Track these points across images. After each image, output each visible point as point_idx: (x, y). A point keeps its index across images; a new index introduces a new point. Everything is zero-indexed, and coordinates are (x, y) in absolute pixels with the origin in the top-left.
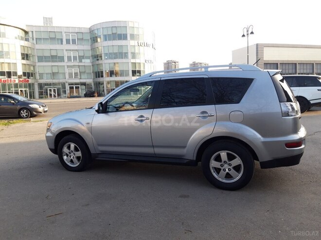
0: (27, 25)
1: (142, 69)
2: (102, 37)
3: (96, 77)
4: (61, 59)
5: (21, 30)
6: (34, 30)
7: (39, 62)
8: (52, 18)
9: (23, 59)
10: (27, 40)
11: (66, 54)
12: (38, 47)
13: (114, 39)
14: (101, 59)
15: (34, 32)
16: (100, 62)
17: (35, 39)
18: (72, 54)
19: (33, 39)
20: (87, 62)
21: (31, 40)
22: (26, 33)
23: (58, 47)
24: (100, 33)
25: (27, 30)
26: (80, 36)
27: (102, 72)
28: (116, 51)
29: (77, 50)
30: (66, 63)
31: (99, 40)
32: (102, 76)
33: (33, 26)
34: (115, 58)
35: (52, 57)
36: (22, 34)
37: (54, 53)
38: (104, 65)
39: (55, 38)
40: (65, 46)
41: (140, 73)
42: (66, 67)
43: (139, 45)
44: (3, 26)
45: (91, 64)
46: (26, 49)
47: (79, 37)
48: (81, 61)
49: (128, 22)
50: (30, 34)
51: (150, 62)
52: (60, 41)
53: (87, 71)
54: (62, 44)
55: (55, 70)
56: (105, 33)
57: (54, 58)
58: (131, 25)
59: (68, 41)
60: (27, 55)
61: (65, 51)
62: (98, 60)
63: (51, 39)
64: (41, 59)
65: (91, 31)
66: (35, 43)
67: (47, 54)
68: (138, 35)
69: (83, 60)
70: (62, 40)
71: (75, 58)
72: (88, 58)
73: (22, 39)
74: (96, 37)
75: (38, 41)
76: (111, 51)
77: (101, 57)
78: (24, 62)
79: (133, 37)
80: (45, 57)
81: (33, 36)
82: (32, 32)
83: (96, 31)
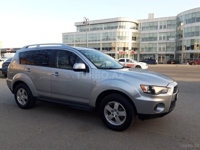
0: (138, 20)
2: (184, 21)
3: (177, 50)
4: (155, 39)
5: (134, 23)
6: (142, 22)
7: (142, 41)
8: (154, 14)
9: (133, 40)
10: (137, 29)
11: (158, 36)
12: (142, 32)
13: (194, 22)
14: (182, 37)
16: (181, 39)
17: (141, 28)
18: (162, 35)
20: (172, 40)
21: (139, 29)
22: (137, 24)
23: (154, 31)
24: (183, 19)
26: (169, 23)
27: (181, 47)
28: (194, 30)
29: (166, 32)
30: (158, 41)
31: (182, 24)
32: (181, 50)
33: (141, 20)
34: (192, 36)
35: (150, 38)
36: (135, 25)
37: (151, 36)
38: (183, 41)
39: (153, 26)
40: (159, 30)
42: (158, 44)
44: (125, 22)
45: (175, 41)
46: (135, 34)
48: (168, 39)
50: (139, 25)
52: (156, 28)
53: (171, 46)
54: (157, 29)
55: (151, 46)
56: (187, 18)
57: (151, 39)
59: (161, 27)
60: (135, 38)
61: (158, 33)
62: (179, 38)
63: (151, 27)
64: (143, 39)
65: (178, 18)
66: (141, 30)
67: (147, 36)
69: (170, 39)
70: (157, 26)
71: (164, 38)
72: (173, 37)
73: (134, 28)
74: (180, 22)
75: (143, 28)
76: (189, 31)
77: (182, 36)
80: (146, 38)
81: (140, 26)
82: (141, 24)
83: (180, 18)
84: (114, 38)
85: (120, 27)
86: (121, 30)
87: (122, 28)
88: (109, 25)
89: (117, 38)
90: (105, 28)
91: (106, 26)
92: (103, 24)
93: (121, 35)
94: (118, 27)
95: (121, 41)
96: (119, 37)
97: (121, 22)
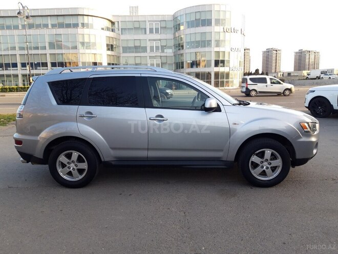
0: (113, 16)
1: (226, 59)
2: (185, 23)
3: (177, 68)
4: (144, 49)
5: (107, 21)
6: (120, 19)
7: (123, 52)
8: (137, 7)
9: (108, 49)
10: (113, 31)
11: (149, 44)
12: (123, 37)
13: (197, 26)
14: (183, 49)
15: (120, 22)
16: (182, 52)
17: (120, 29)
18: (154, 44)
19: (119, 30)
20: (169, 52)
21: (116, 30)
22: (113, 23)
23: (141, 37)
24: (183, 20)
25: (113, 21)
26: (164, 25)
27: (182, 63)
28: (198, 39)
29: (160, 40)
30: (148, 54)
31: (182, 28)
32: (183, 67)
33: (119, 16)
34: (197, 47)
35: (136, 47)
36: (109, 24)
37: (137, 44)
38: (185, 55)
39: (139, 28)
40: (149, 36)
41: (224, 64)
42: (148, 58)
43: (225, 31)
44: (91, 17)
45: (173, 55)
46: (111, 40)
47: (162, 26)
48: (163, 51)
49: (214, 5)
50: (116, 24)
51: (236, 50)
52: (143, 31)
53: (168, 62)
54: (145, 33)
55: (138, 61)
56: (188, 20)
57: (137, 49)
58: (217, 8)
59: (151, 31)
60: (112, 46)
61: (148, 41)
62: (179, 49)
63: (136, 28)
64: (126, 50)
65: (175, 18)
66: (120, 34)
67: (131, 45)
68: (225, 20)
69: (165, 50)
70: (145, 29)
71: (157, 48)
72: (170, 47)
73: (108, 29)
74: (179, 25)
75: (123, 31)
76: (193, 40)
77: (182, 46)
78: (110, 53)
79: (218, 22)
80: (130, 48)
81: (118, 27)
82: (118, 22)
83: (179, 18)
84: (74, 45)
85: (83, 25)
86: (86, 31)
87: (88, 27)
88: (61, 20)
89: (80, 46)
90: (54, 26)
91: (55, 21)
92: (49, 17)
93: (86, 40)
94: (80, 25)
95: (88, 51)
96: (83, 44)
97: (85, 17)
